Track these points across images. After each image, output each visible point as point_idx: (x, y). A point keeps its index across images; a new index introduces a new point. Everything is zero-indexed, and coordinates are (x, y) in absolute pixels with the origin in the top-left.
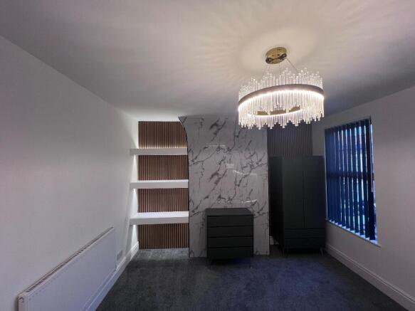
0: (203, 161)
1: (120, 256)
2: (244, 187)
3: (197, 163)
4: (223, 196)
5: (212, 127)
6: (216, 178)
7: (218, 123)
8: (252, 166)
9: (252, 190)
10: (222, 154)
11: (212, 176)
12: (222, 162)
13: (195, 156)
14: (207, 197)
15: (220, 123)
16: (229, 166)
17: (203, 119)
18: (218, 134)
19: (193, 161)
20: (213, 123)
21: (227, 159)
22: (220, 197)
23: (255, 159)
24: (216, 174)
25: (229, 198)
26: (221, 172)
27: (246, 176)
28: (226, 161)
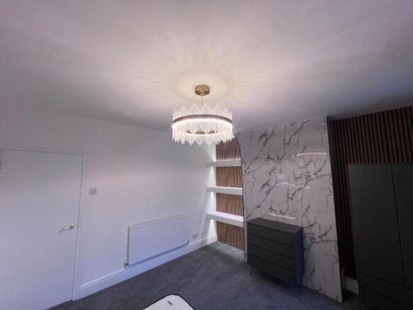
0: (254, 172)
1: (195, 237)
2: (298, 201)
3: (249, 172)
4: (274, 208)
5: (261, 138)
6: (266, 188)
7: (267, 133)
8: (308, 177)
9: (309, 207)
10: (272, 164)
11: (263, 186)
12: (272, 173)
13: (247, 166)
14: (259, 207)
15: (269, 133)
16: (280, 177)
17: (252, 132)
18: (268, 144)
19: (245, 171)
20: (261, 134)
21: (278, 169)
22: (271, 208)
23: (311, 168)
24: (267, 184)
25: (281, 211)
26: (272, 183)
27: (300, 189)
28: (276, 171)
